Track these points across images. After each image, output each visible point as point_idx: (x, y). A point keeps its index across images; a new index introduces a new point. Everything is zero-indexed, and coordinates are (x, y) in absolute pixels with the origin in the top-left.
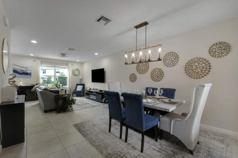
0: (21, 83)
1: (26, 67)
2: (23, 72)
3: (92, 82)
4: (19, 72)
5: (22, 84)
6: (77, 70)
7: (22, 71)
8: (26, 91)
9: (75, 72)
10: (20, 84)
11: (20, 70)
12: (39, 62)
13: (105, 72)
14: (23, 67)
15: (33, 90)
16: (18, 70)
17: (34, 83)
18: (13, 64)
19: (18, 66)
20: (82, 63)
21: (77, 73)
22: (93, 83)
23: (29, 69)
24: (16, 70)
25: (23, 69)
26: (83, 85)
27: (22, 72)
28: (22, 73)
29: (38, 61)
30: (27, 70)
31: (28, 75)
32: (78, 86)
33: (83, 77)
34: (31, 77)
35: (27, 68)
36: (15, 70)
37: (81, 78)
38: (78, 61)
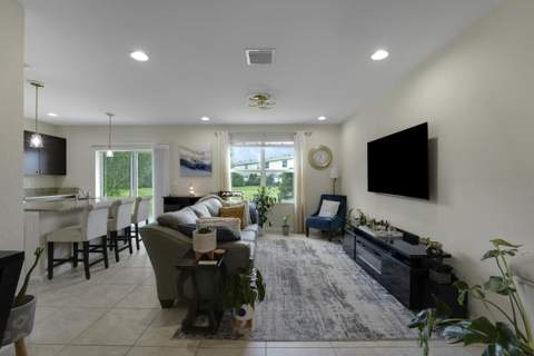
1: (201, 151)
3: (370, 190)
4: (190, 164)
6: (324, 149)
7: (194, 161)
9: (318, 158)
10: (190, 192)
13: (435, 141)
14: (197, 153)
19: (187, 149)
21: (322, 159)
22: (372, 193)
23: (206, 155)
25: (197, 156)
26: (343, 200)
28: (195, 165)
29: (222, 133)
30: (203, 159)
31: (205, 171)
32: (325, 202)
33: (340, 171)
34: (210, 176)
35: (203, 153)
36: (183, 159)
37: (333, 175)
38: (322, 118)
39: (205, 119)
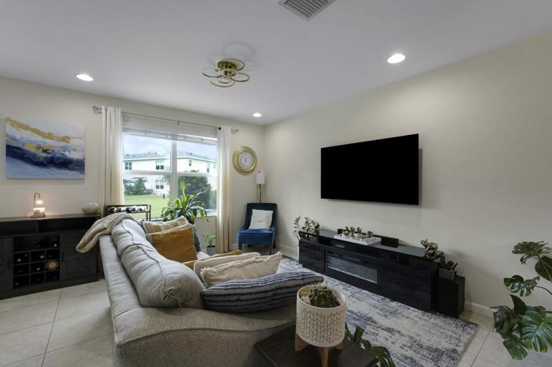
0: (39, 202)
1: (63, 134)
2: (50, 156)
4: (34, 155)
5: (42, 210)
6: (248, 150)
7: (45, 151)
8: (57, 242)
9: (243, 161)
10: (35, 209)
11: (39, 147)
12: (114, 114)
14: (50, 136)
15: (84, 245)
16: (26, 148)
17: (96, 205)
18: (8, 119)
19: (26, 127)
20: (264, 128)
22: (326, 201)
23: (73, 142)
24: (19, 145)
25: (49, 143)
26: (273, 208)
27: (44, 155)
28: (46, 158)
29: (110, 109)
30: (65, 148)
31: (70, 169)
34: (84, 179)
35: (66, 139)
36: (14, 144)
37: (261, 181)
38: (257, 115)
39: (85, 77)
